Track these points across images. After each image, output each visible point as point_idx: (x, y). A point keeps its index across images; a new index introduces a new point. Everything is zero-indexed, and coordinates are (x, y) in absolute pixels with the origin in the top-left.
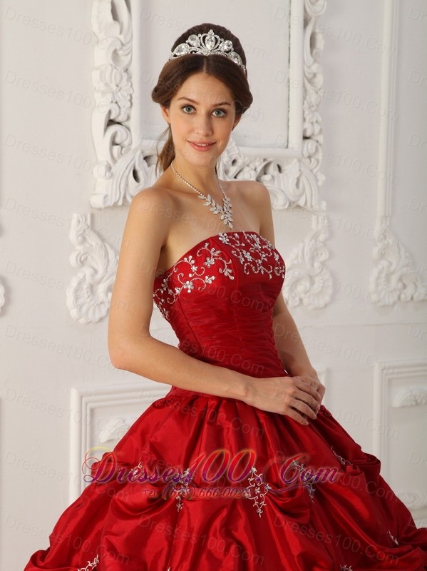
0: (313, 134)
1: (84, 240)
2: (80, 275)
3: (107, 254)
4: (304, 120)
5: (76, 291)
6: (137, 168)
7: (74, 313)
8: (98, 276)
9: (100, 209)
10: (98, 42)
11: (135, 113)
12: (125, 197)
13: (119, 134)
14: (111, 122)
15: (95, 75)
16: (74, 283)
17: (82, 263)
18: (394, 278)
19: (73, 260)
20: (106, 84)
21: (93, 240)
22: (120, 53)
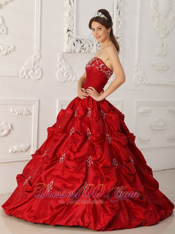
0: (119, 37)
1: (61, 61)
2: (60, 70)
3: (66, 64)
4: (117, 33)
5: (59, 73)
6: (75, 43)
7: (58, 79)
8: (64, 70)
9: (65, 53)
10: (65, 10)
11: (74, 28)
12: (71, 50)
13: (70, 34)
14: (68, 31)
15: (65, 18)
16: (58, 72)
17: (60, 66)
18: (140, 77)
19: (58, 65)
20: (68, 21)
21: (63, 61)
22: (71, 13)
